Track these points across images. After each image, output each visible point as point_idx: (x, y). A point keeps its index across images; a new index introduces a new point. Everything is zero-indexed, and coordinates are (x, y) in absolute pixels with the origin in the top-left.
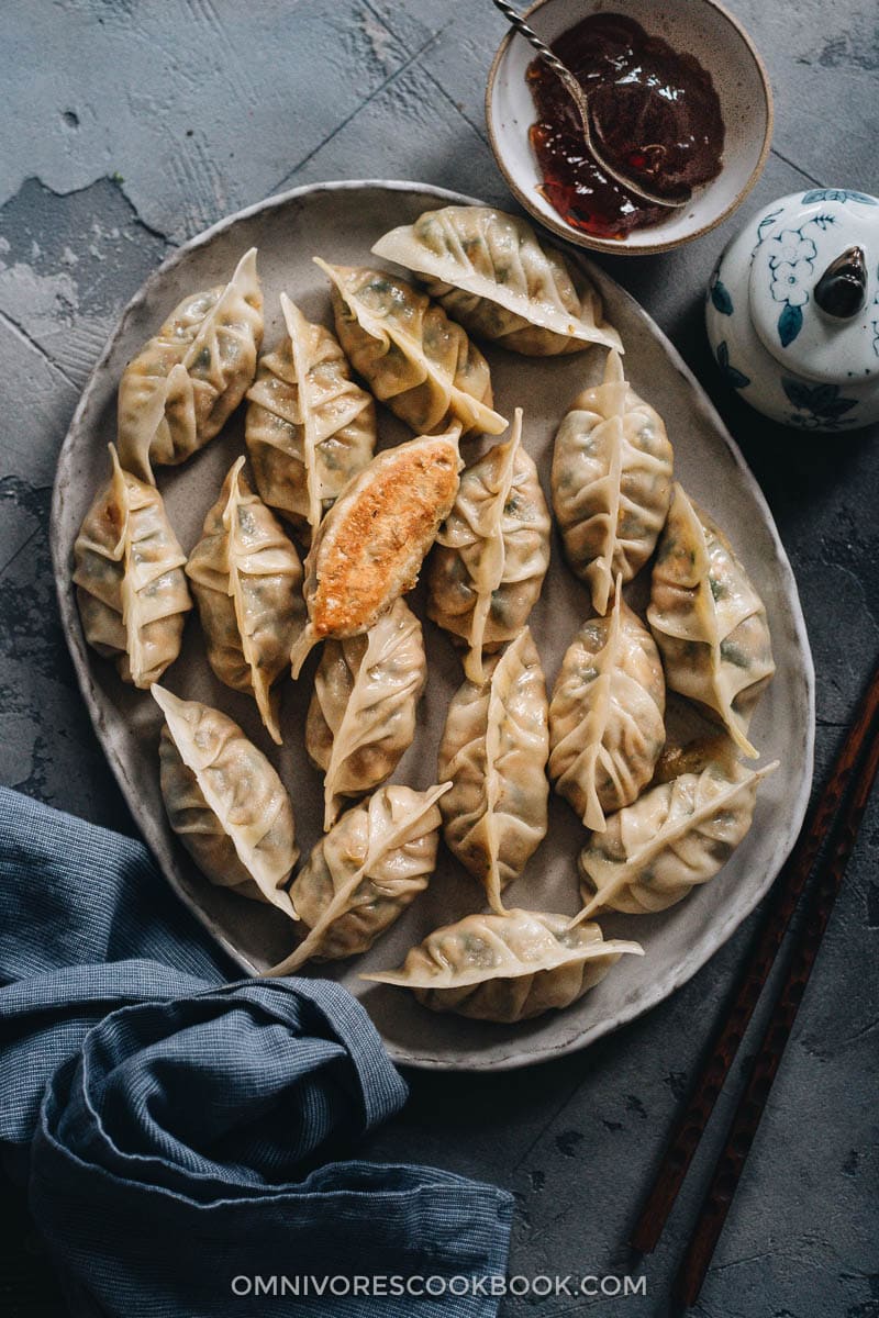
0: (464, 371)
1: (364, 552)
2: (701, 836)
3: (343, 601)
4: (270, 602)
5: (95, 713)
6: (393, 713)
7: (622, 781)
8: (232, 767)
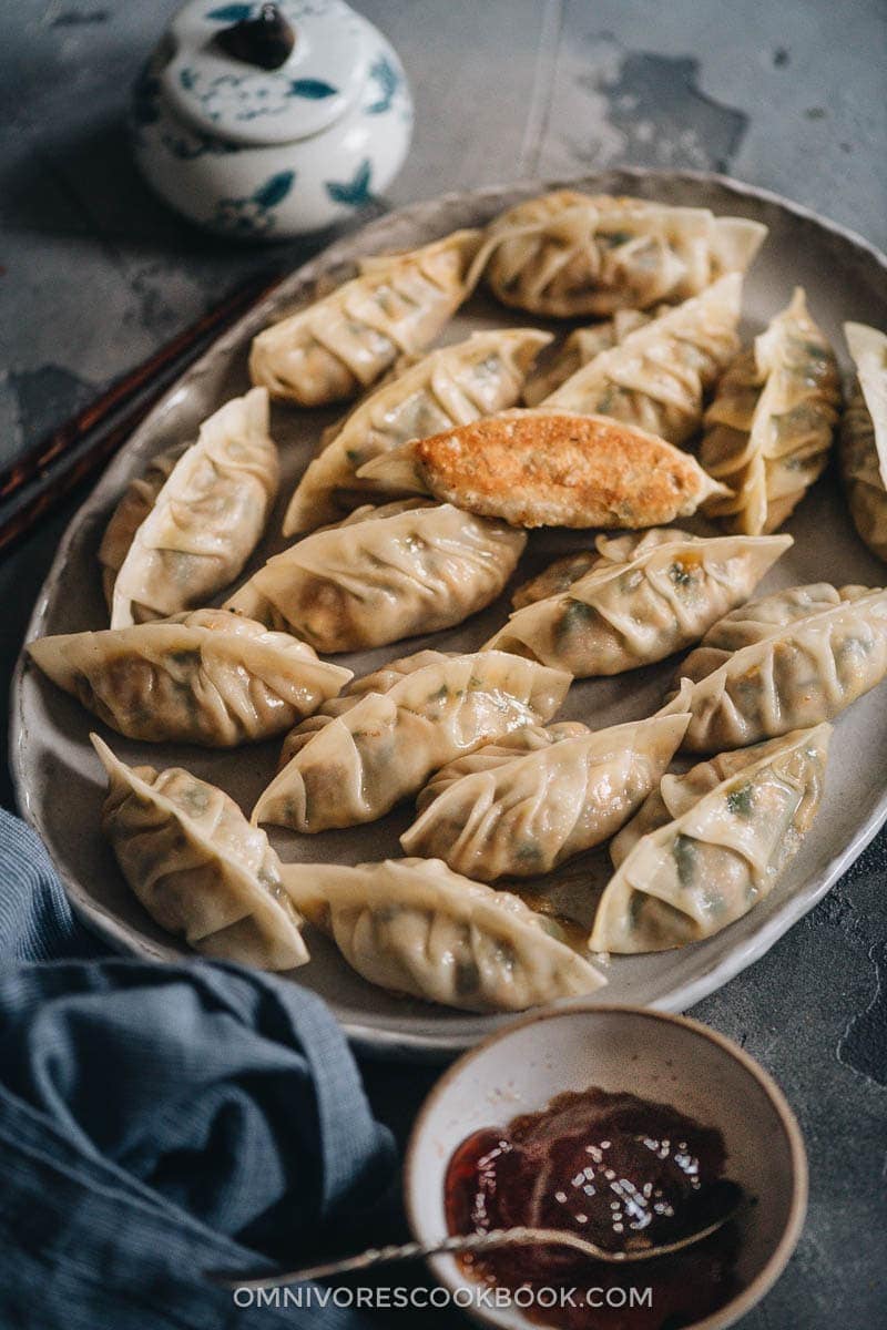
0: (787, 462)
1: (529, 451)
2: (467, 940)
3: (464, 454)
4: (421, 430)
5: (201, 366)
6: (389, 586)
7: (472, 835)
8: (227, 484)
